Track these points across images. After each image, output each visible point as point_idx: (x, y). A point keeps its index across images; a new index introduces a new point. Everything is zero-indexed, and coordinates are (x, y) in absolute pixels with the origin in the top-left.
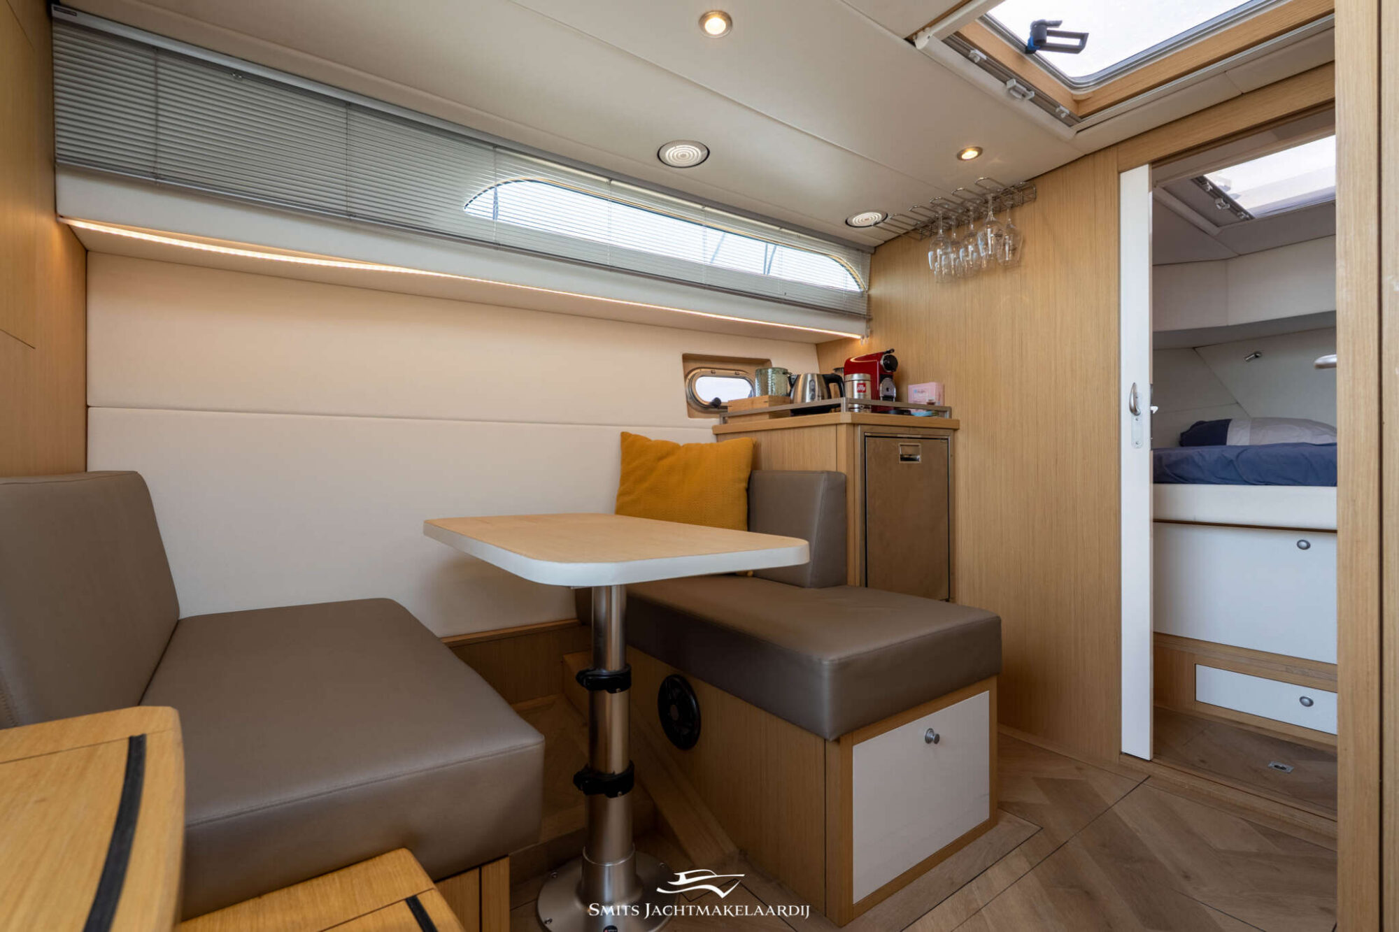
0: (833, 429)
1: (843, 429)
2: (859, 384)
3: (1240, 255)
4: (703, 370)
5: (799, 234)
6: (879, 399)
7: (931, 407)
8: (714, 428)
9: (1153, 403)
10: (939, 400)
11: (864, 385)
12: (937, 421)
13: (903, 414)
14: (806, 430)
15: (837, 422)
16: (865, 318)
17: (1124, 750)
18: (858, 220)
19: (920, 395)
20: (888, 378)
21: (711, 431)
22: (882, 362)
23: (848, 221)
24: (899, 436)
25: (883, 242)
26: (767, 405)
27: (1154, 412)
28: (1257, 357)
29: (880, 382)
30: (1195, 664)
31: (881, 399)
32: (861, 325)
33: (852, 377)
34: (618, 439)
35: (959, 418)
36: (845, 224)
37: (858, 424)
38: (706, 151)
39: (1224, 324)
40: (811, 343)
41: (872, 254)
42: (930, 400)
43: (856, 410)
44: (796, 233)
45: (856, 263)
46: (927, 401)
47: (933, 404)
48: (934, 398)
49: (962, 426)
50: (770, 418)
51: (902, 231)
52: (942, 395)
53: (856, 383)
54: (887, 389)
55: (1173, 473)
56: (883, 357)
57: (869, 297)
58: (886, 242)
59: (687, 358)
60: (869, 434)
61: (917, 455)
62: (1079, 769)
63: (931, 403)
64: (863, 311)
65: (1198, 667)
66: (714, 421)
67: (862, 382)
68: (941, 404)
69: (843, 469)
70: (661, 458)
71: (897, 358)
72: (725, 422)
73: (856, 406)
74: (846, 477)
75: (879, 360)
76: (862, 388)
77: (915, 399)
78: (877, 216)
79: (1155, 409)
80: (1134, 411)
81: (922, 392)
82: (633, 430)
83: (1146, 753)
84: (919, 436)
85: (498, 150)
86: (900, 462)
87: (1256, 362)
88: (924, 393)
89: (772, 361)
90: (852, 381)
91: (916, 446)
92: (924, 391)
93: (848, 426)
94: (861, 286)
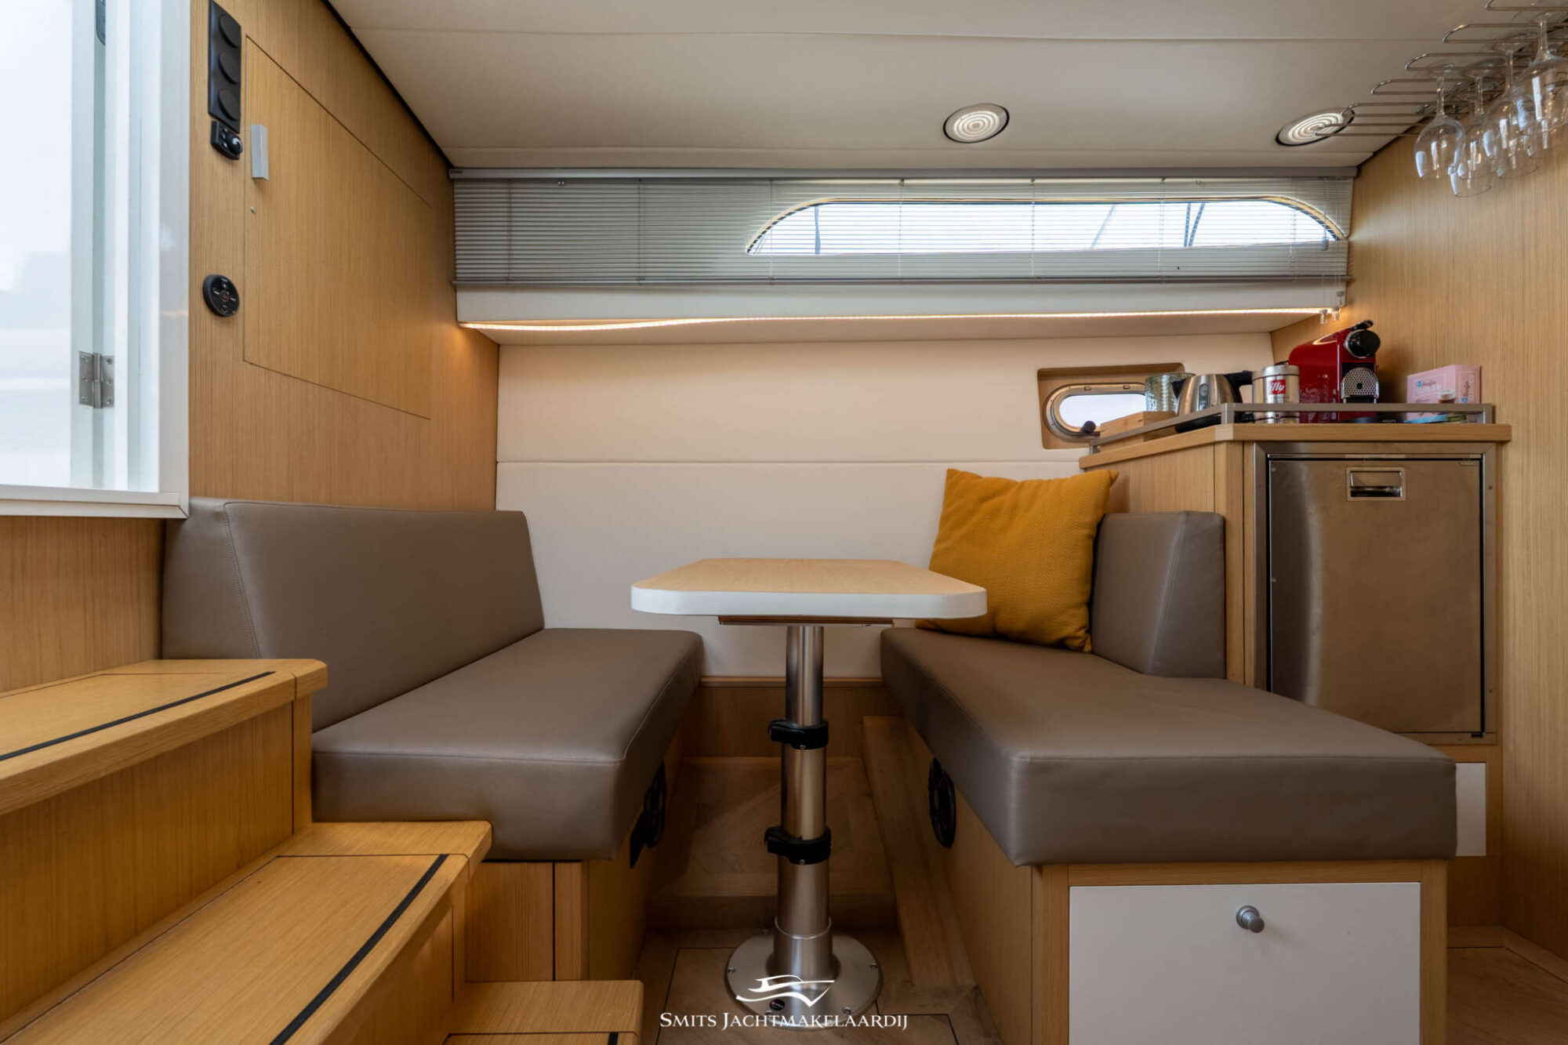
0: (1210, 449)
1: (1222, 449)
2: (1273, 382)
4: (1072, 387)
5: (1199, 180)
6: (1342, 401)
7: (1447, 407)
8: (1081, 460)
10: (1466, 394)
11: (1283, 382)
12: (1459, 429)
13: (1380, 421)
14: (1179, 455)
15: (1212, 440)
16: (1342, 280)
18: (1299, 131)
19: (1428, 388)
20: (1359, 369)
21: (1077, 464)
22: (1346, 344)
23: (1281, 138)
24: (1347, 456)
25: (1372, 154)
29: (1343, 376)
31: (1345, 400)
32: (1332, 292)
34: (944, 476)
35: (1512, 423)
36: (1276, 143)
37: (1251, 442)
38: (1004, 113)
41: (1355, 178)
42: (1445, 396)
43: (1270, 421)
44: (1194, 180)
45: (1317, 199)
46: (1440, 398)
47: (1452, 401)
48: (1452, 392)
49: (1516, 435)
50: (1145, 441)
51: (1400, 130)
52: (1472, 385)
54: (1360, 386)
56: (1350, 336)
57: (1350, 246)
58: (1376, 154)
59: (1044, 376)
61: (1398, 487)
63: (1447, 401)
64: (1339, 268)
66: (1083, 451)
67: (1279, 378)
68: (1472, 398)
69: (1222, 510)
70: (985, 499)
71: (1380, 337)
72: (1095, 449)
73: (1270, 414)
74: (1224, 521)
75: (1342, 341)
76: (1279, 386)
77: (1419, 398)
78: (1336, 118)
81: (1431, 383)
82: (961, 467)
84: (1403, 456)
85: (775, 182)
86: (1350, 498)
88: (1434, 386)
89: (1185, 365)
90: (1264, 378)
91: (1398, 472)
92: (1435, 383)
93: (1230, 445)
94: (1336, 232)
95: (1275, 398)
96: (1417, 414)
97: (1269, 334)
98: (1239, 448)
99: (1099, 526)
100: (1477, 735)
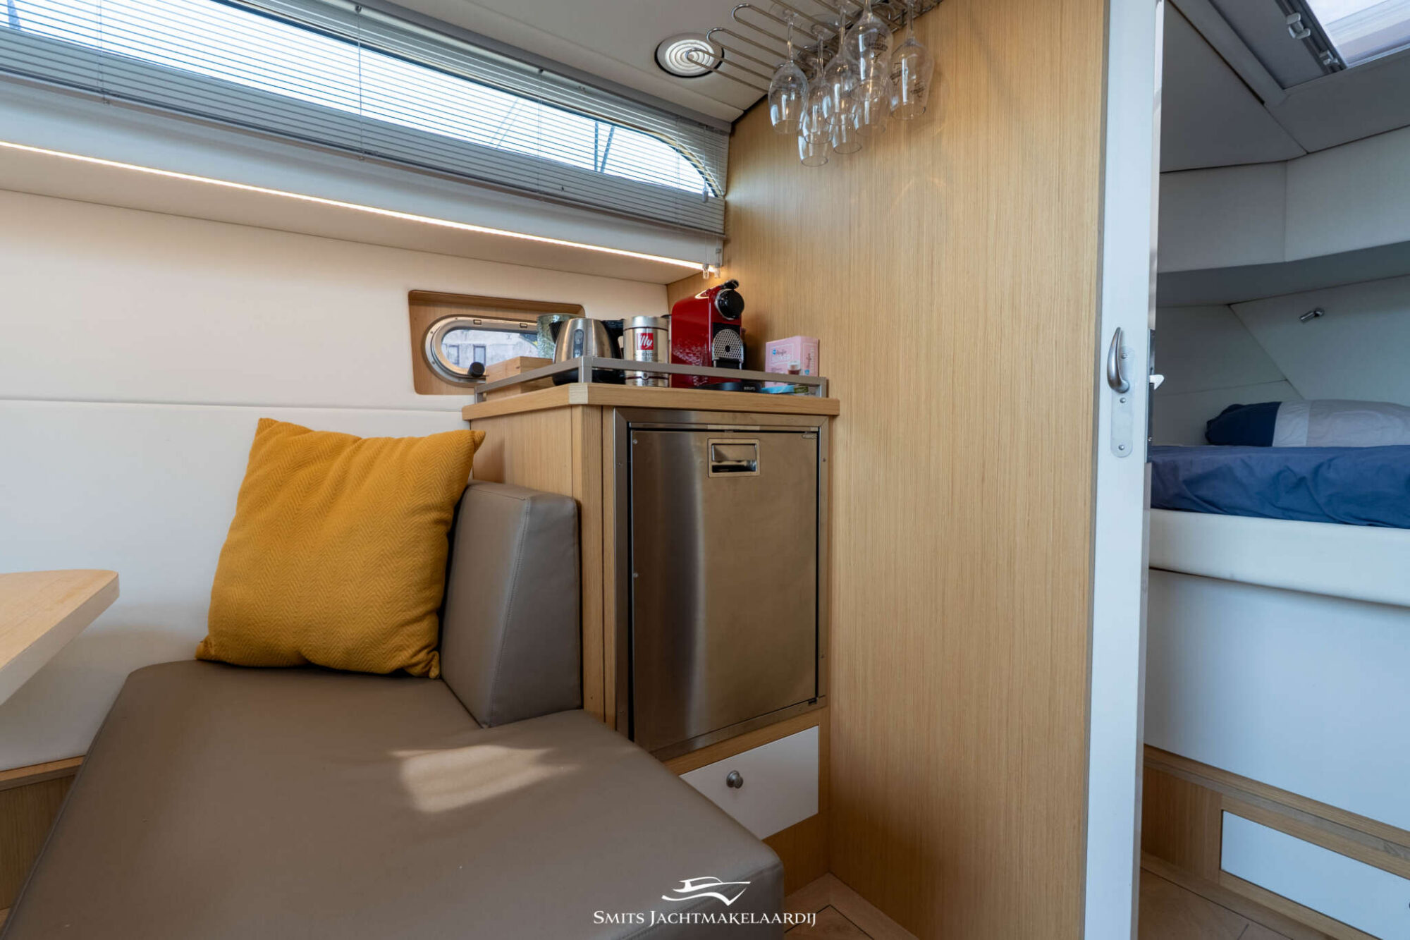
0: (568, 412)
3: (1308, 153)
4: (460, 318)
5: (582, 85)
6: (712, 366)
7: (794, 378)
8: (464, 410)
9: (1156, 370)
10: (808, 366)
12: (802, 401)
15: (568, 403)
16: (720, 238)
18: (675, 58)
19: (782, 358)
20: (727, 331)
21: (459, 415)
22: (716, 302)
23: (659, 61)
24: (710, 427)
25: (741, 112)
26: (520, 372)
27: (1155, 387)
28: (1317, 315)
29: (713, 336)
30: (1222, 811)
31: (715, 362)
32: (711, 250)
35: (839, 398)
36: (654, 64)
37: (609, 407)
39: (1279, 260)
40: (662, 284)
41: (729, 136)
42: (793, 366)
43: (640, 382)
45: (699, 147)
46: (789, 368)
47: (797, 373)
48: (798, 363)
49: (843, 410)
50: (523, 392)
52: (812, 357)
54: (728, 349)
55: (1196, 496)
56: (723, 293)
57: (726, 205)
58: (746, 112)
59: (418, 299)
60: (637, 425)
61: (753, 461)
63: (794, 372)
64: (718, 226)
65: (1227, 816)
66: (466, 399)
68: (812, 372)
69: (579, 495)
72: (481, 397)
73: (639, 374)
74: (579, 507)
75: (713, 299)
77: (774, 367)
79: (1158, 380)
80: (1116, 383)
81: (783, 353)
84: (758, 428)
86: (712, 474)
87: (1314, 323)
88: (785, 355)
89: (586, 307)
90: (634, 328)
91: (754, 445)
92: (785, 352)
93: (588, 410)
94: (715, 188)
95: (645, 355)
96: (772, 383)
97: (665, 287)
98: (597, 414)
99: (457, 507)
100: (812, 701)
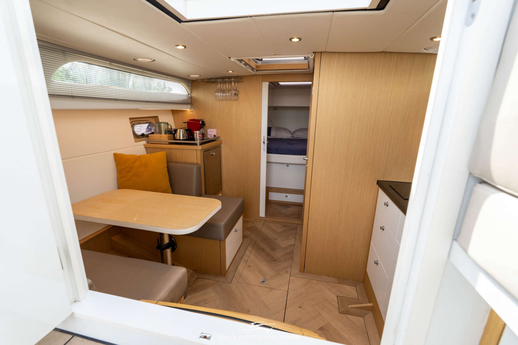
1: (199, 151)
2: (199, 135)
4: (136, 123)
8: (144, 145)
11: (200, 134)
16: (190, 104)
17: (260, 216)
18: (192, 76)
20: (202, 128)
21: (143, 146)
24: (210, 149)
26: (167, 139)
32: (189, 106)
33: (196, 132)
34: (113, 156)
35: (222, 140)
36: (188, 76)
41: (192, 82)
45: (188, 86)
48: (215, 134)
49: (223, 142)
52: (217, 133)
53: (198, 134)
54: (202, 131)
56: (201, 121)
57: (191, 97)
59: (131, 119)
60: (204, 151)
61: (214, 153)
62: (253, 223)
65: (269, 192)
66: (144, 142)
67: (199, 134)
69: (198, 162)
70: (134, 162)
71: (205, 122)
72: (148, 142)
75: (200, 122)
76: (200, 135)
77: (210, 134)
78: (198, 76)
79: (268, 142)
80: (264, 143)
81: (212, 132)
83: (264, 216)
85: (65, 52)
86: (211, 156)
89: (159, 117)
91: (214, 150)
94: (189, 93)
95: (199, 138)
99: (168, 167)
100: (221, 189)
